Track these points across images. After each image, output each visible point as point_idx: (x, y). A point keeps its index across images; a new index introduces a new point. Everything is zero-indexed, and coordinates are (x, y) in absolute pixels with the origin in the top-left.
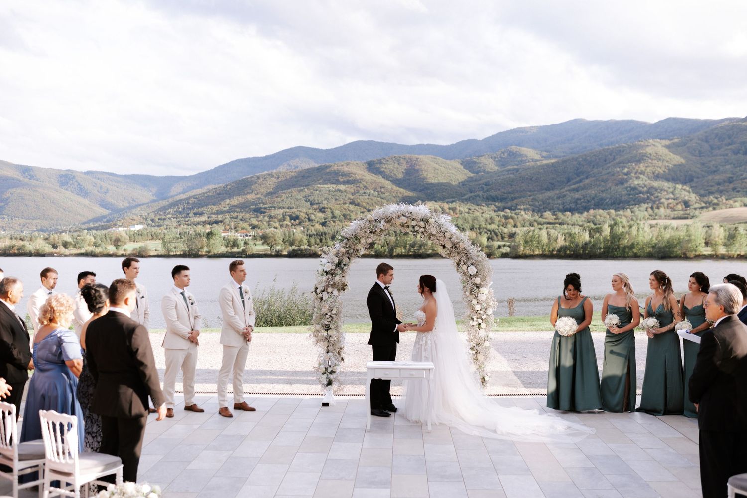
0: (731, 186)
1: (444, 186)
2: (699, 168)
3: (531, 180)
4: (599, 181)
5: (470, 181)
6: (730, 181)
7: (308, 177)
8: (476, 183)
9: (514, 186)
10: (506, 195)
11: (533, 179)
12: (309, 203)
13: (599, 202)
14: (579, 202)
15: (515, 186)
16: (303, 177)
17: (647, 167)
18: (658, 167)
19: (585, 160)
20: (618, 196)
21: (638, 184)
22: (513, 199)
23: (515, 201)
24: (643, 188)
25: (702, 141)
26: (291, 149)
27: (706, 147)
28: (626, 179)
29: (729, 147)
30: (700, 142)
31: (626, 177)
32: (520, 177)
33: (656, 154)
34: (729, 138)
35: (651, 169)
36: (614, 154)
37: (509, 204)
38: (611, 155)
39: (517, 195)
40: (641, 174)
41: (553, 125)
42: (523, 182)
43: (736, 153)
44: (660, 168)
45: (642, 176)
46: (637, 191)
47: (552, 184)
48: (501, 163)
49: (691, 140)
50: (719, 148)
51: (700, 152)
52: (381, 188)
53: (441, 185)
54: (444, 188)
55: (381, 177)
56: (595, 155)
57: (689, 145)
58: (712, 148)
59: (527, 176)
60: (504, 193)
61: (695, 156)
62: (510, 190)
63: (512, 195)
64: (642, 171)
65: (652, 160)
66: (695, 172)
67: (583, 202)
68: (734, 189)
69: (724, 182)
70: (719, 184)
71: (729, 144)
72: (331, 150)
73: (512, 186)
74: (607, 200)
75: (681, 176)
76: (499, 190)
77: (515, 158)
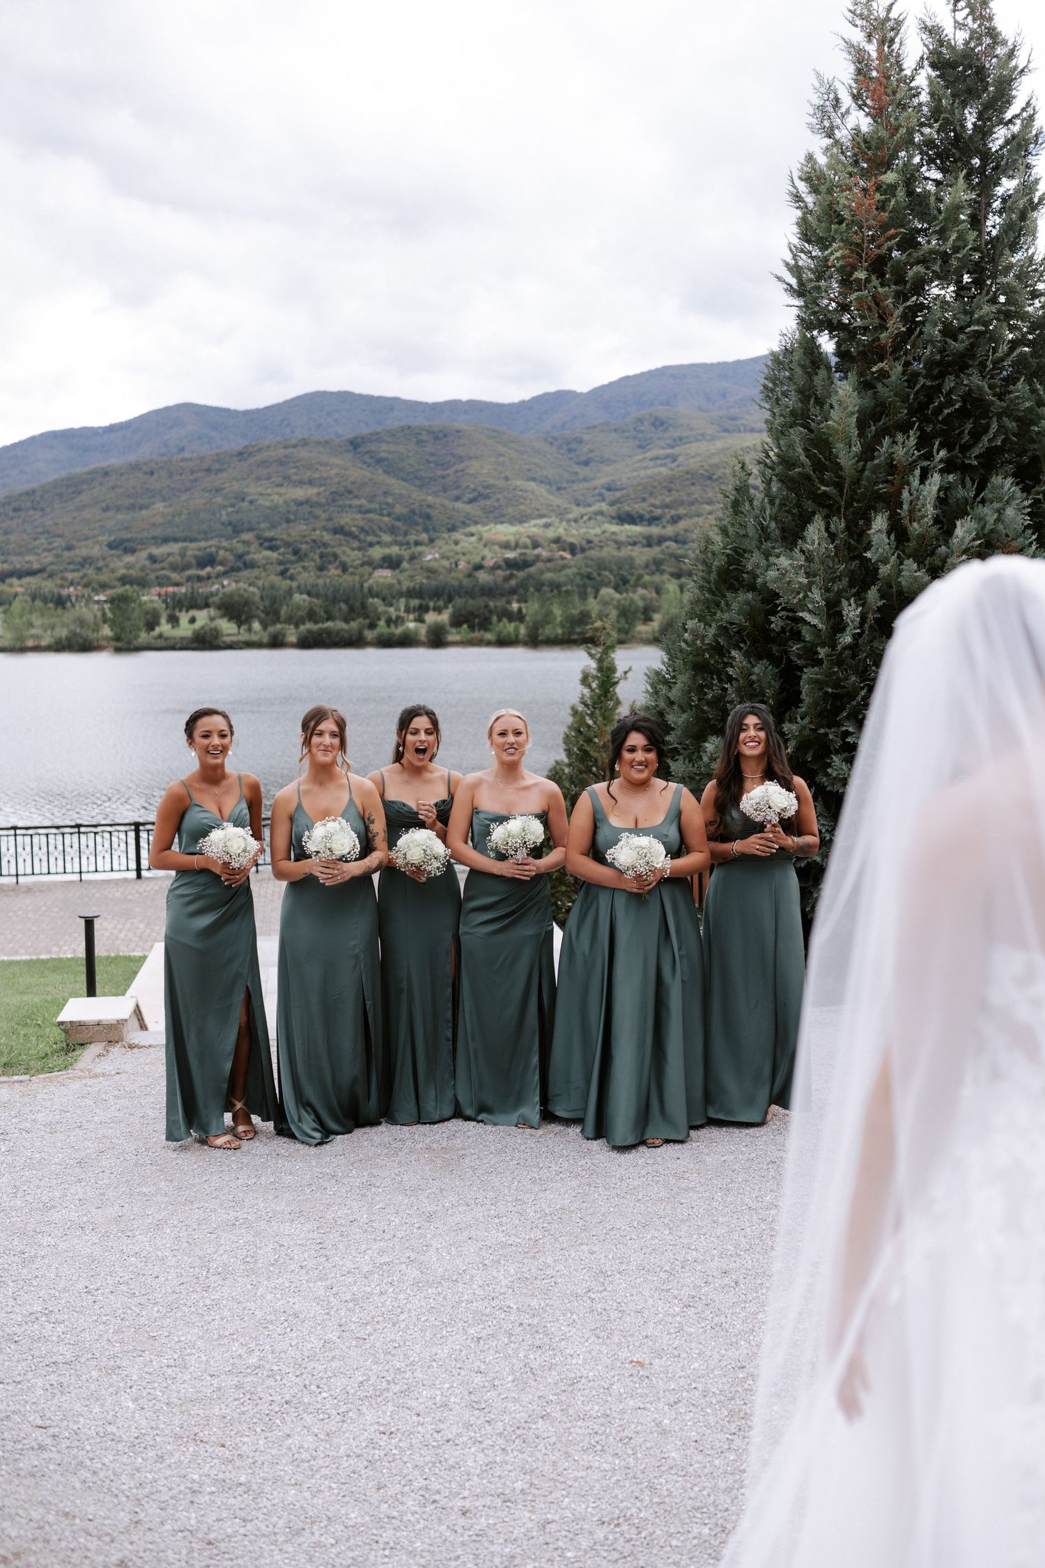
1: (521, 490)
3: (710, 478)
5: (573, 482)
7: (220, 471)
8: (586, 485)
9: (674, 492)
11: (715, 476)
12: (229, 528)
15: (678, 491)
16: (208, 470)
22: (675, 520)
23: (682, 525)
26: (167, 409)
37: (670, 530)
39: (682, 511)
41: (738, 363)
42: (693, 484)
48: (637, 443)
52: (386, 494)
53: (514, 489)
54: (521, 497)
55: (380, 471)
59: (701, 471)
60: (655, 506)
62: (668, 500)
63: (673, 512)
72: (258, 411)
73: (670, 490)
76: (644, 500)
77: (665, 430)
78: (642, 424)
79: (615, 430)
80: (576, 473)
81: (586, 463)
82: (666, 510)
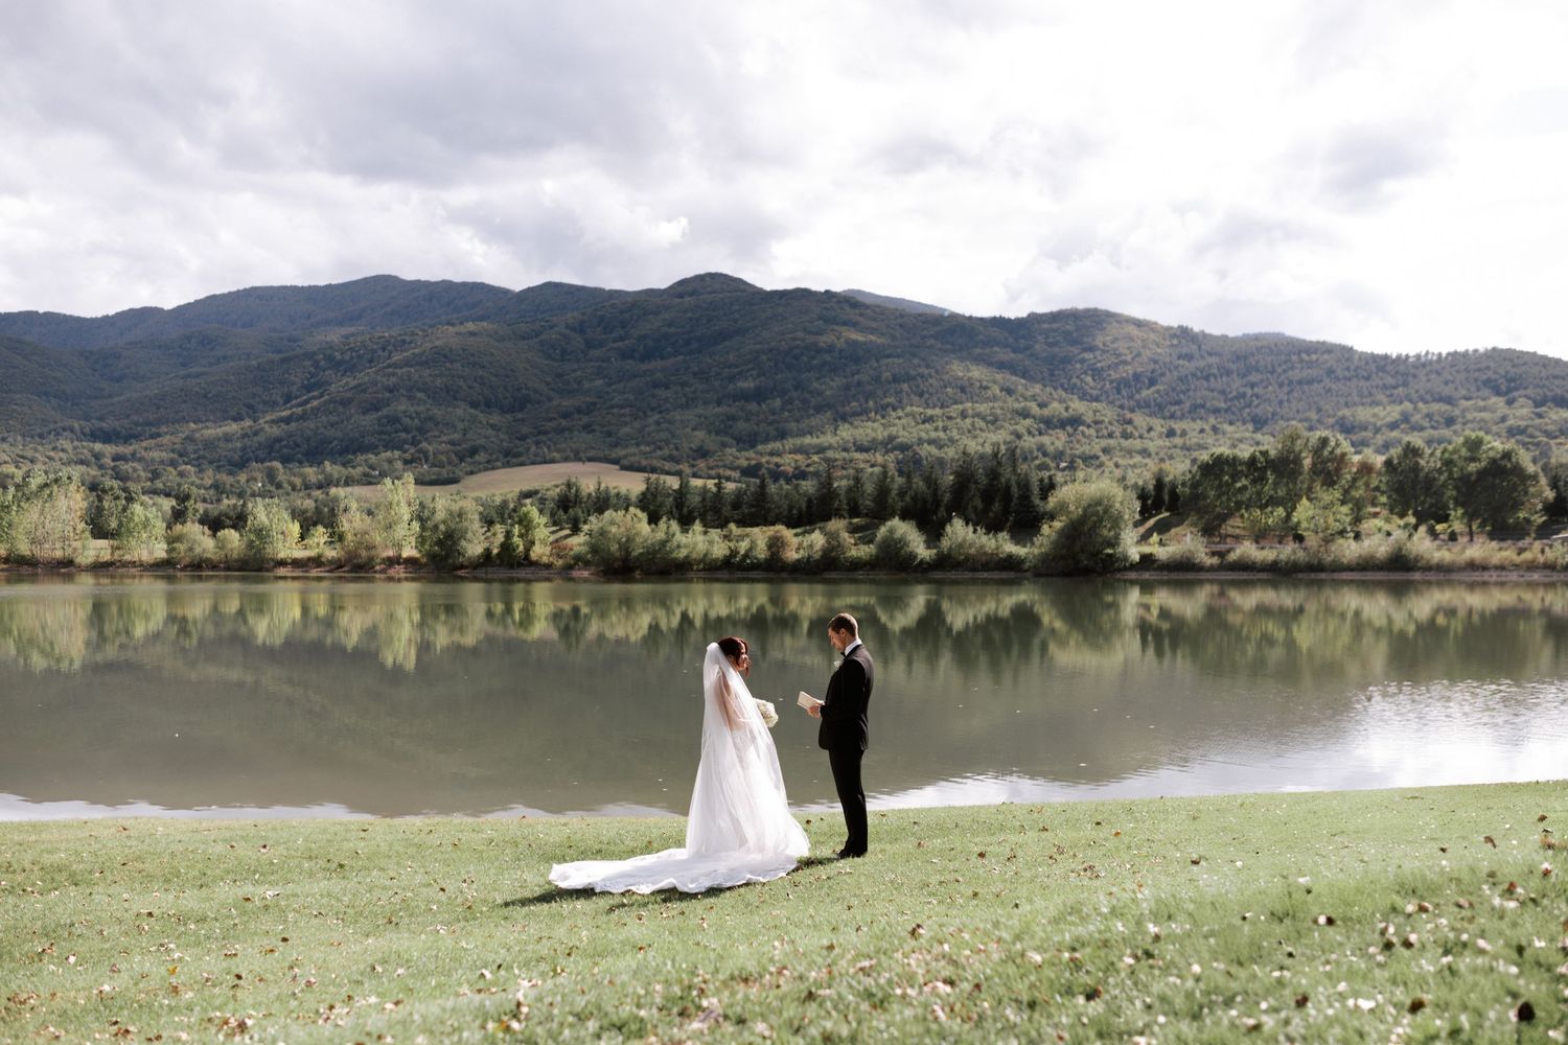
0: (585, 420)
2: (548, 384)
3: (205, 396)
4: (335, 402)
5: (96, 398)
6: (590, 409)
10: (139, 429)
11: (210, 395)
13: (317, 448)
14: (277, 446)
17: (436, 376)
18: (460, 377)
19: (329, 358)
20: (356, 435)
21: (405, 412)
24: (412, 419)
25: (574, 329)
27: (577, 341)
28: (388, 399)
29: (620, 344)
30: (568, 332)
31: (387, 395)
32: (182, 390)
33: (464, 350)
34: (623, 327)
35: (444, 380)
36: (390, 348)
38: (384, 350)
40: (419, 390)
42: (185, 402)
43: (625, 355)
44: (465, 380)
45: (420, 395)
46: (398, 426)
47: (250, 407)
49: (551, 328)
50: (601, 345)
51: (564, 352)
56: (351, 349)
57: (543, 337)
58: (589, 345)
59: (197, 389)
60: (136, 424)
61: (554, 360)
63: (154, 430)
64: (425, 383)
65: (452, 362)
66: (536, 391)
67: (285, 446)
68: (587, 428)
69: (579, 411)
70: (566, 416)
71: (622, 339)
73: (158, 408)
74: (335, 443)
75: (506, 398)
76: (128, 416)
77: (212, 349)
78: (189, 342)
79: (160, 347)
80: (103, 390)
81: (118, 380)
82: (147, 428)
